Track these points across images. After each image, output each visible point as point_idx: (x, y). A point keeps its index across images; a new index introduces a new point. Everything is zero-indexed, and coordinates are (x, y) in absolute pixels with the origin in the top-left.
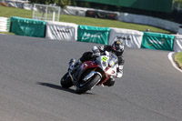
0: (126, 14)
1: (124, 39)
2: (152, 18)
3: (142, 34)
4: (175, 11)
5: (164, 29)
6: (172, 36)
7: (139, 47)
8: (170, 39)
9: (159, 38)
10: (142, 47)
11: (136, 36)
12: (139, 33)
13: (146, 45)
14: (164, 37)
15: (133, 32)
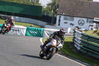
0: (17, 17)
1: (16, 31)
2: (31, 19)
3: (26, 28)
4: (44, 15)
5: (37, 25)
6: (42, 29)
7: (24, 35)
8: (41, 31)
9: (35, 30)
10: (26, 35)
11: (23, 29)
12: (24, 27)
13: (28, 34)
14: (38, 30)
15: (21, 27)
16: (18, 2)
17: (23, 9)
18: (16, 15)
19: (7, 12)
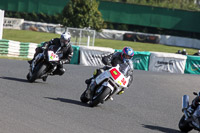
0: (168, 37)
1: (166, 63)
3: (185, 57)
10: (186, 72)
11: (180, 60)
13: (190, 70)
16: (170, 6)
17: (179, 20)
18: (165, 32)
19: (148, 28)
